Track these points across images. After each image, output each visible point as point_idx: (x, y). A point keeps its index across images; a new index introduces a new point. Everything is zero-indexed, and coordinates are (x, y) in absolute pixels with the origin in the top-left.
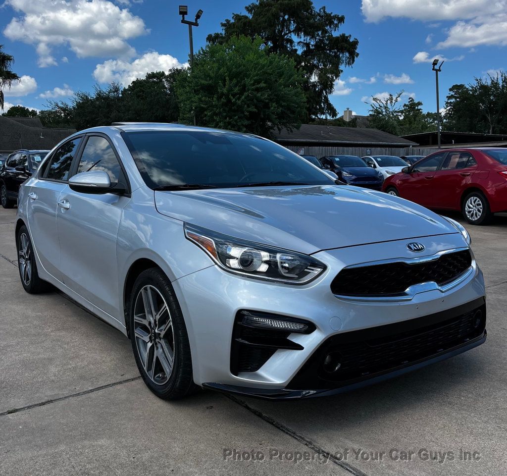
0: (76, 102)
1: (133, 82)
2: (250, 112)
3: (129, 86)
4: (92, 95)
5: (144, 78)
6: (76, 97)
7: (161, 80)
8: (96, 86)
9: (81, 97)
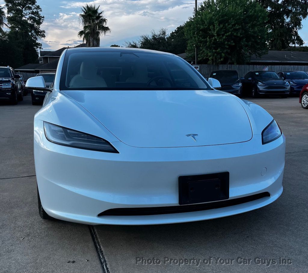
0: (141, 41)
3: (175, 30)
4: (150, 37)
6: (141, 38)
8: (153, 31)
9: (144, 38)
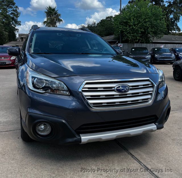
1: (101, 20)
2: (141, 31)
5: (105, 19)
7: (111, 19)
